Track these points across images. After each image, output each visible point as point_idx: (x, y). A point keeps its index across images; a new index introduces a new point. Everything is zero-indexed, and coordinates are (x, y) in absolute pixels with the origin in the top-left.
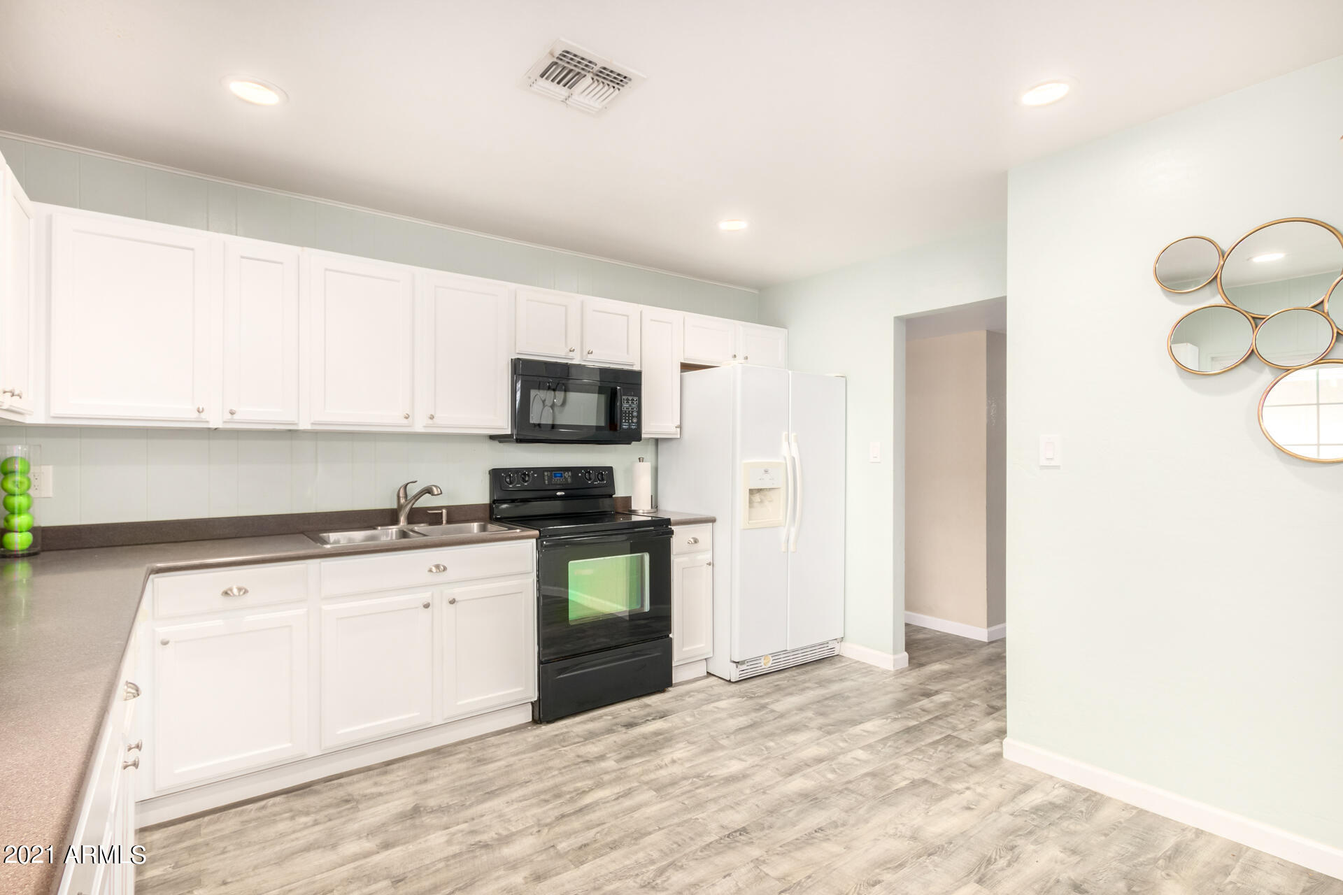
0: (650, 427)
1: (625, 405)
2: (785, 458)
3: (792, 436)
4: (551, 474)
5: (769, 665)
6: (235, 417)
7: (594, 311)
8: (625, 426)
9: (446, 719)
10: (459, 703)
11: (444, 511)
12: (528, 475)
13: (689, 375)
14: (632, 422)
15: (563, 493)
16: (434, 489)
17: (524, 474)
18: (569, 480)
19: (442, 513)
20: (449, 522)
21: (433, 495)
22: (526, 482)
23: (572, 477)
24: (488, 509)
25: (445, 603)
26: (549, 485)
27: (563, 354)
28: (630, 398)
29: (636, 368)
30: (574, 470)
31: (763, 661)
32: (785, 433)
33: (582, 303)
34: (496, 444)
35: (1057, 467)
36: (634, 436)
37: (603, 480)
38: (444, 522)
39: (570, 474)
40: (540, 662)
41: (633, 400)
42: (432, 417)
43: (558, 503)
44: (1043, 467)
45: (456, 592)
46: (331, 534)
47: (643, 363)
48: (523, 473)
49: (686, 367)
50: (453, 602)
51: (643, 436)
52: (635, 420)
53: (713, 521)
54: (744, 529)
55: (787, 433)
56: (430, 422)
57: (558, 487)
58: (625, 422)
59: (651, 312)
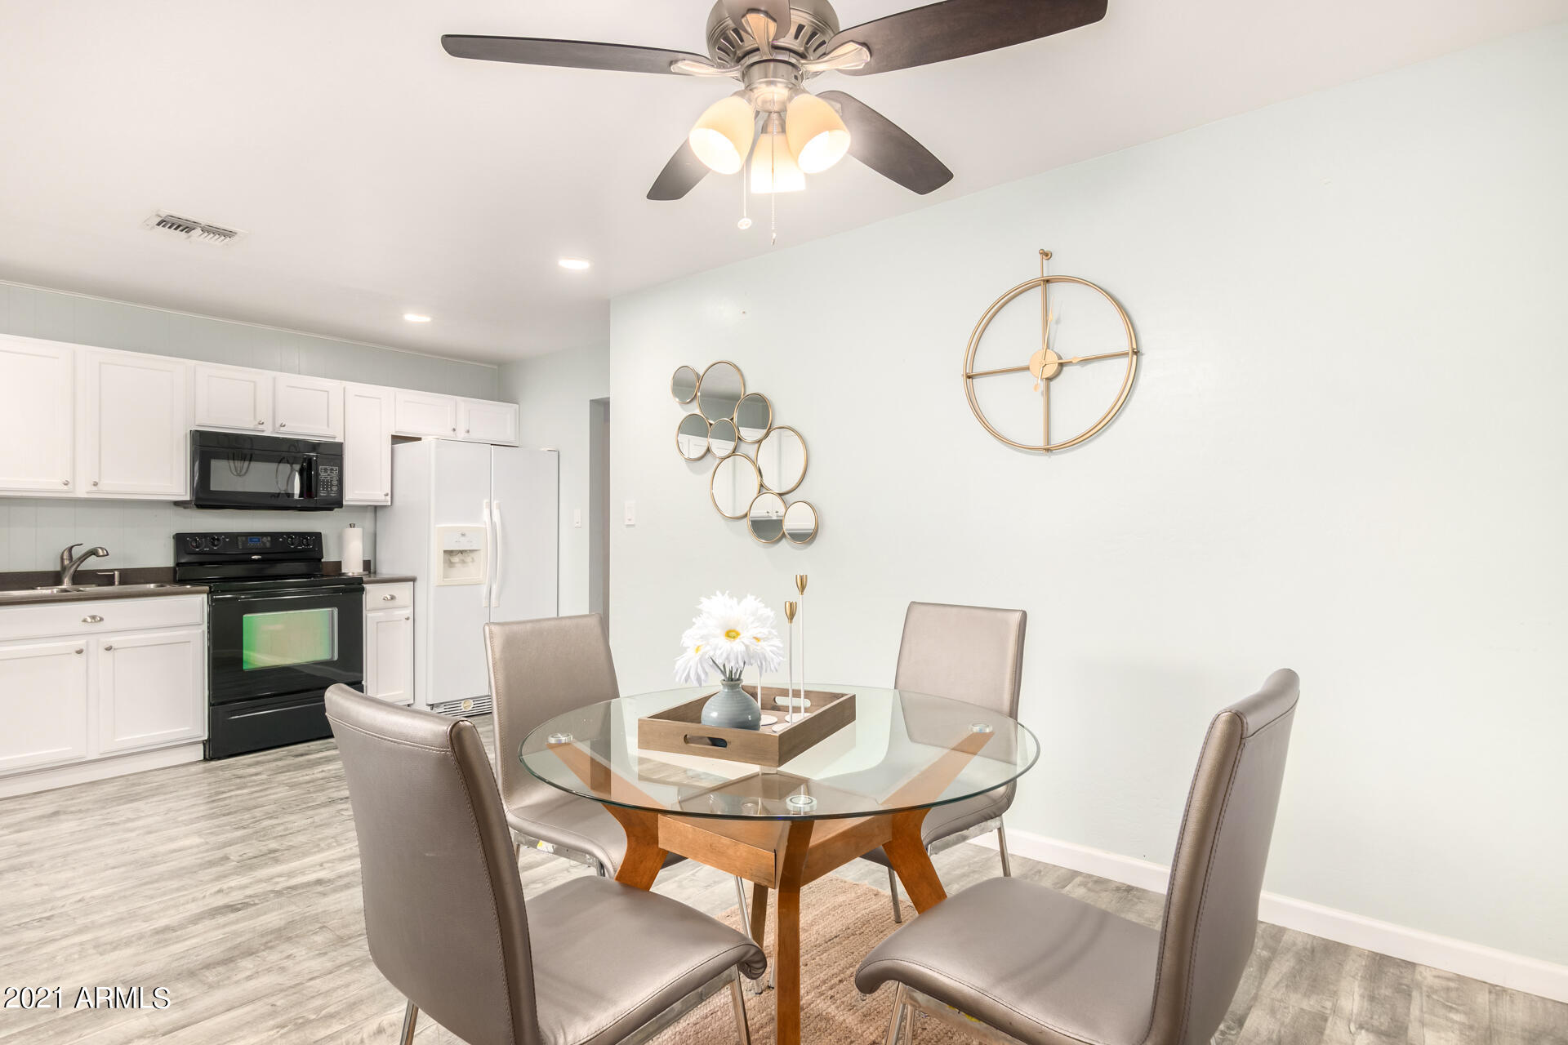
0: (351, 495)
1: (323, 475)
2: (485, 524)
3: (495, 503)
4: (247, 539)
5: (470, 709)
7: (288, 386)
8: (323, 493)
9: (101, 754)
10: (117, 740)
11: (117, 573)
12: (218, 539)
13: (400, 447)
14: (332, 490)
15: (260, 557)
16: (100, 550)
17: (214, 539)
18: (268, 545)
19: (114, 575)
20: (121, 583)
21: (98, 556)
22: (216, 546)
23: (272, 541)
24: (172, 571)
25: (101, 650)
26: (243, 549)
27: (251, 426)
28: (329, 468)
29: (338, 440)
30: (274, 536)
31: (463, 705)
32: (486, 501)
33: (274, 379)
34: (181, 510)
35: (633, 526)
36: (336, 503)
37: (308, 545)
38: (116, 583)
39: (269, 539)
40: (210, 705)
41: (332, 469)
42: (96, 484)
43: (254, 566)
44: (628, 526)
45: (113, 640)
47: (346, 436)
48: (212, 538)
49: (397, 439)
50: (109, 649)
51: (344, 503)
52: (335, 489)
53: (413, 580)
54: (438, 586)
55: (488, 501)
56: (94, 488)
57: (254, 551)
58: (323, 490)
59: (354, 388)
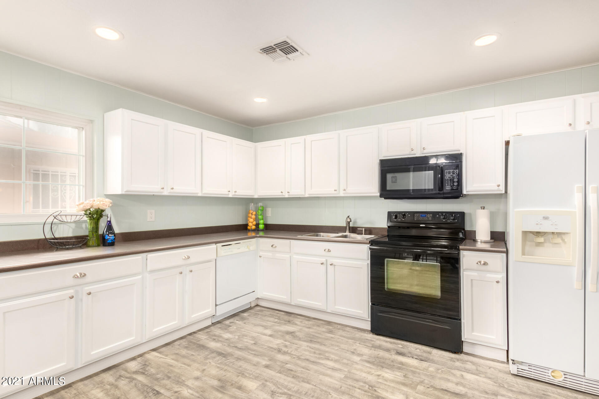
0: (470, 188)
1: (447, 175)
2: (576, 208)
4: (419, 215)
5: (561, 380)
6: (290, 193)
7: (427, 125)
8: (447, 187)
9: (331, 311)
10: (336, 307)
11: (363, 229)
12: (406, 215)
14: (453, 185)
15: (424, 225)
17: (403, 215)
18: (430, 218)
22: (404, 219)
23: (433, 216)
24: (386, 230)
26: (417, 220)
27: (408, 153)
28: (451, 171)
29: (460, 152)
30: (434, 214)
31: (550, 373)
33: (420, 124)
38: (363, 234)
39: (431, 215)
40: (371, 304)
41: (453, 172)
42: (345, 190)
45: (334, 261)
46: (321, 233)
50: (331, 265)
51: (464, 194)
52: (456, 184)
53: (505, 252)
54: (516, 261)
56: (344, 192)
57: (422, 222)
58: (448, 185)
